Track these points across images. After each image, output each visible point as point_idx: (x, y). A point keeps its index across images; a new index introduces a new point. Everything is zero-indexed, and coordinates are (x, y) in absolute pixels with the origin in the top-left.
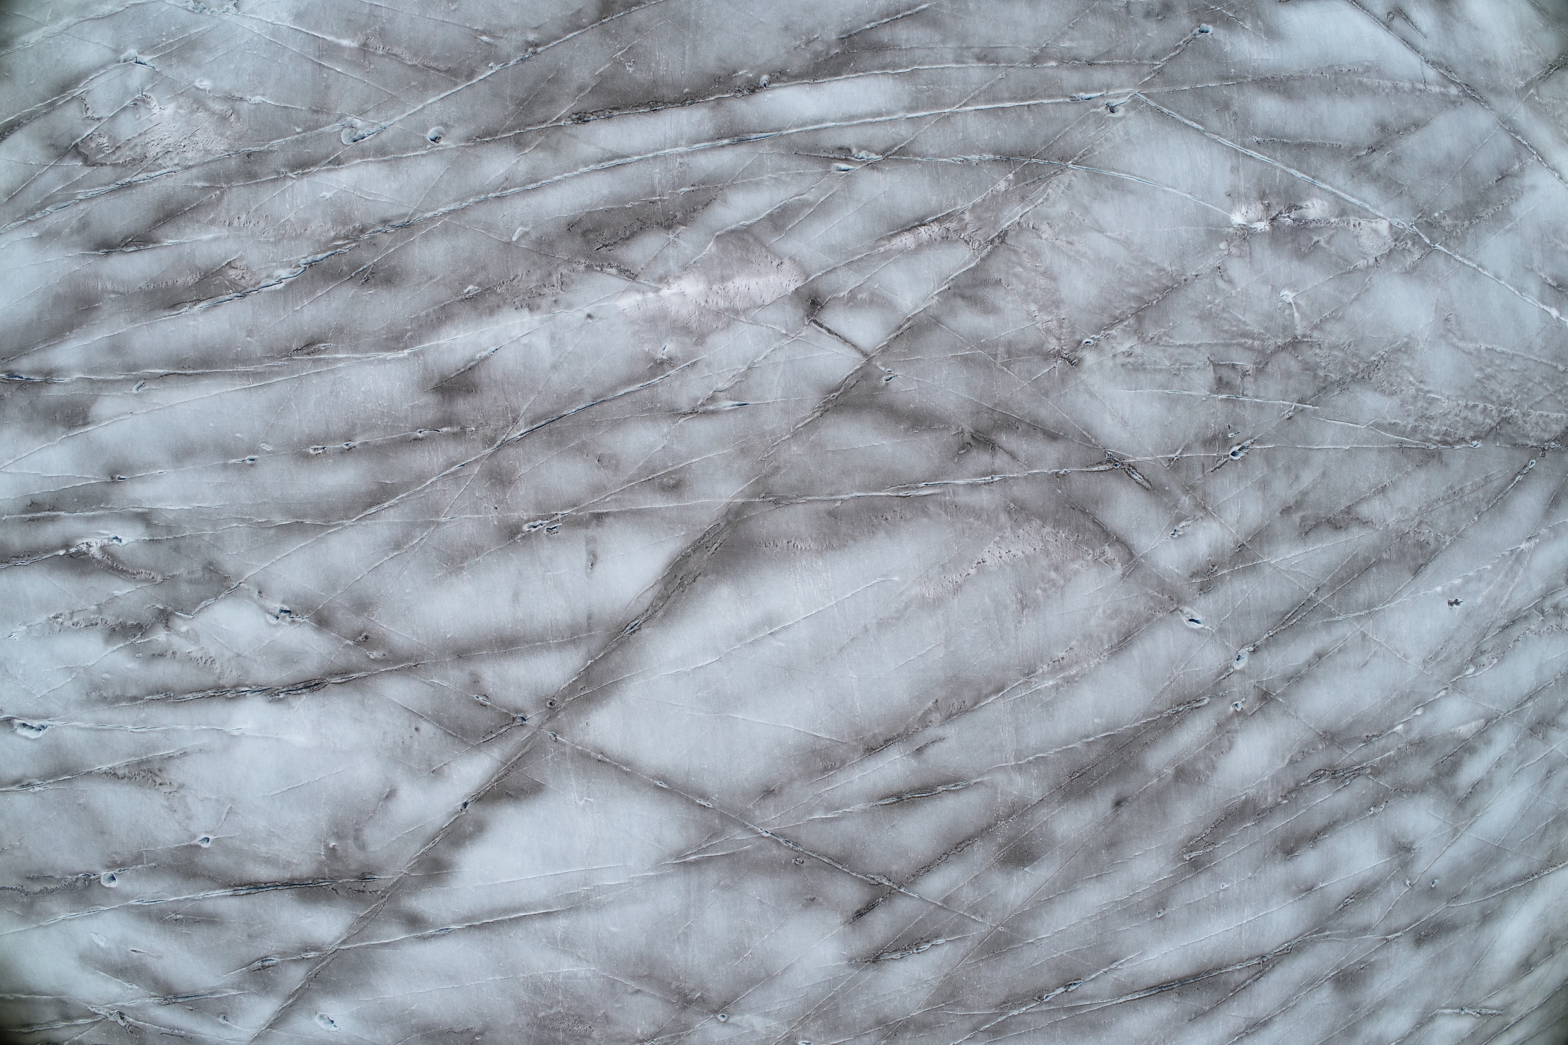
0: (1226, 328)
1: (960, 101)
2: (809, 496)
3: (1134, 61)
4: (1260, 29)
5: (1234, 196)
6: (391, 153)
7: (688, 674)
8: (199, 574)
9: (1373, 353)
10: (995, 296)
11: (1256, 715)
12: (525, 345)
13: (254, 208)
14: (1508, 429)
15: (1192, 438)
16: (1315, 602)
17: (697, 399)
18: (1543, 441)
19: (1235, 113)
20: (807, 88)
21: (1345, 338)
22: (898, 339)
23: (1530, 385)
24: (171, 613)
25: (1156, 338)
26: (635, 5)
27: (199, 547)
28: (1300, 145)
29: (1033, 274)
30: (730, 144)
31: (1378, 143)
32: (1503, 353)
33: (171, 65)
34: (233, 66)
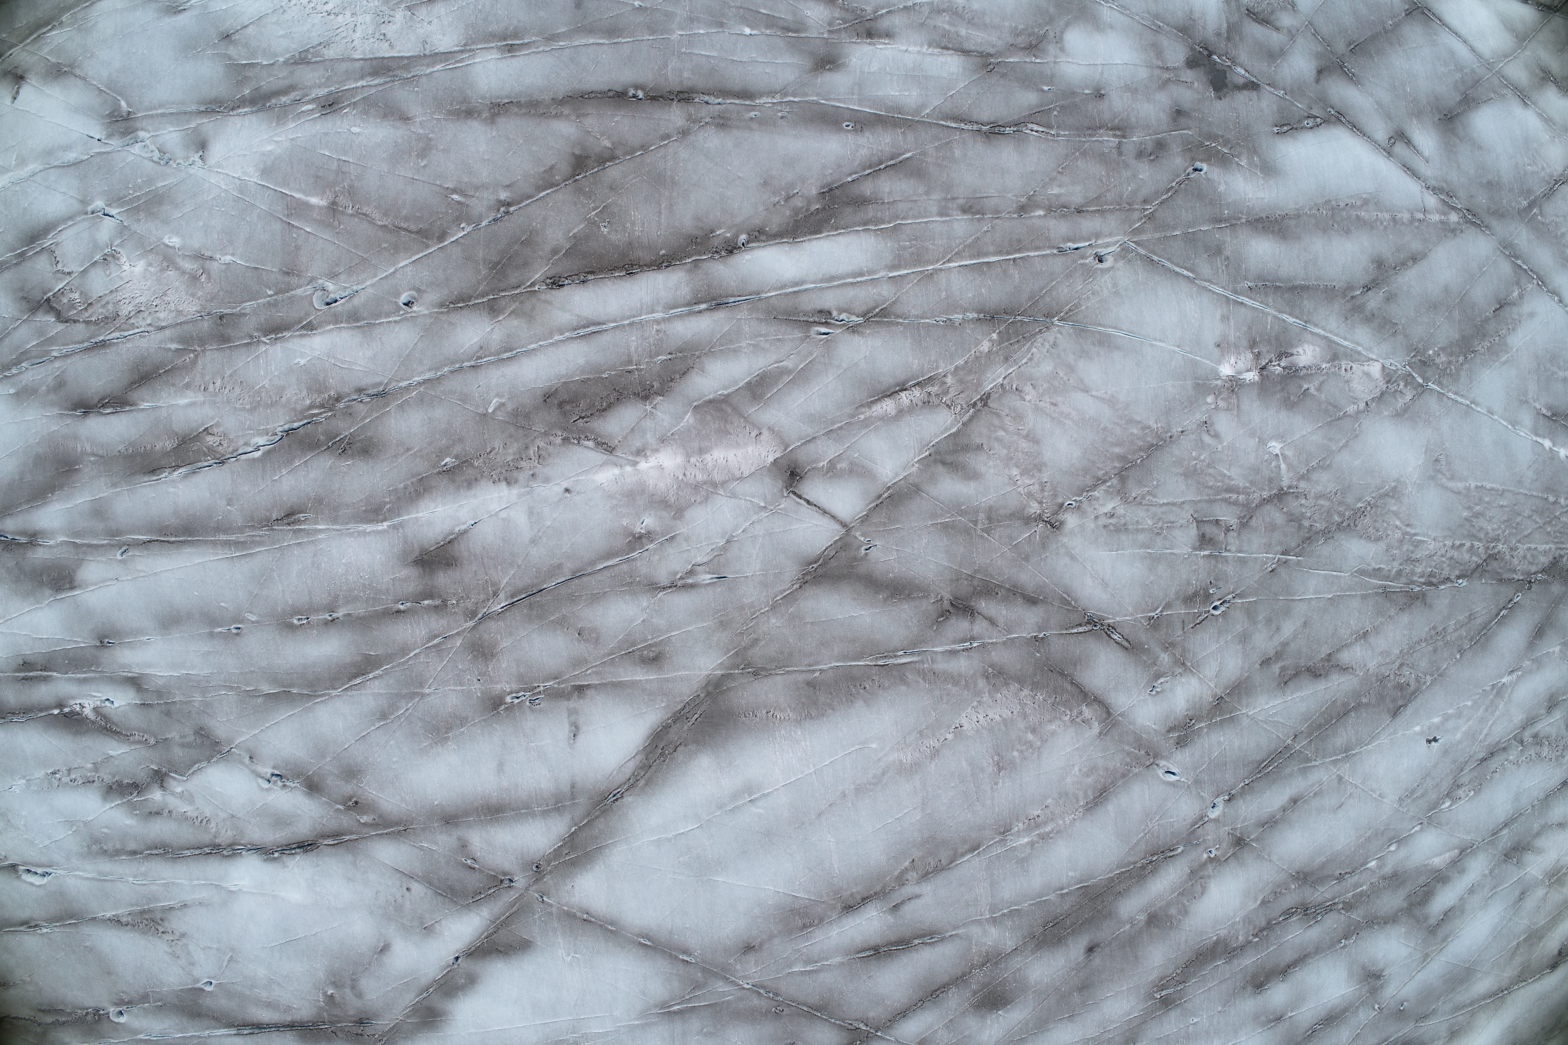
0: (1211, 484)
1: (944, 257)
2: (788, 667)
3: (1124, 207)
4: (1256, 166)
5: (1223, 347)
6: (364, 319)
7: (669, 840)
8: (191, 738)
9: (1360, 500)
10: (976, 461)
11: (1230, 861)
12: (504, 520)
13: (228, 373)
14: (1495, 565)
15: (1172, 596)
16: (1292, 749)
17: (677, 573)
18: (1529, 574)
19: (1227, 258)
20: (786, 248)
21: (1331, 487)
22: (878, 509)
23: (1519, 519)
24: (166, 774)
25: (1139, 498)
26: (609, 161)
27: (190, 712)
28: (1293, 288)
29: (1016, 437)
30: (707, 309)
31: (1374, 280)
32: (1492, 489)
33: (139, 220)
34: (201, 224)
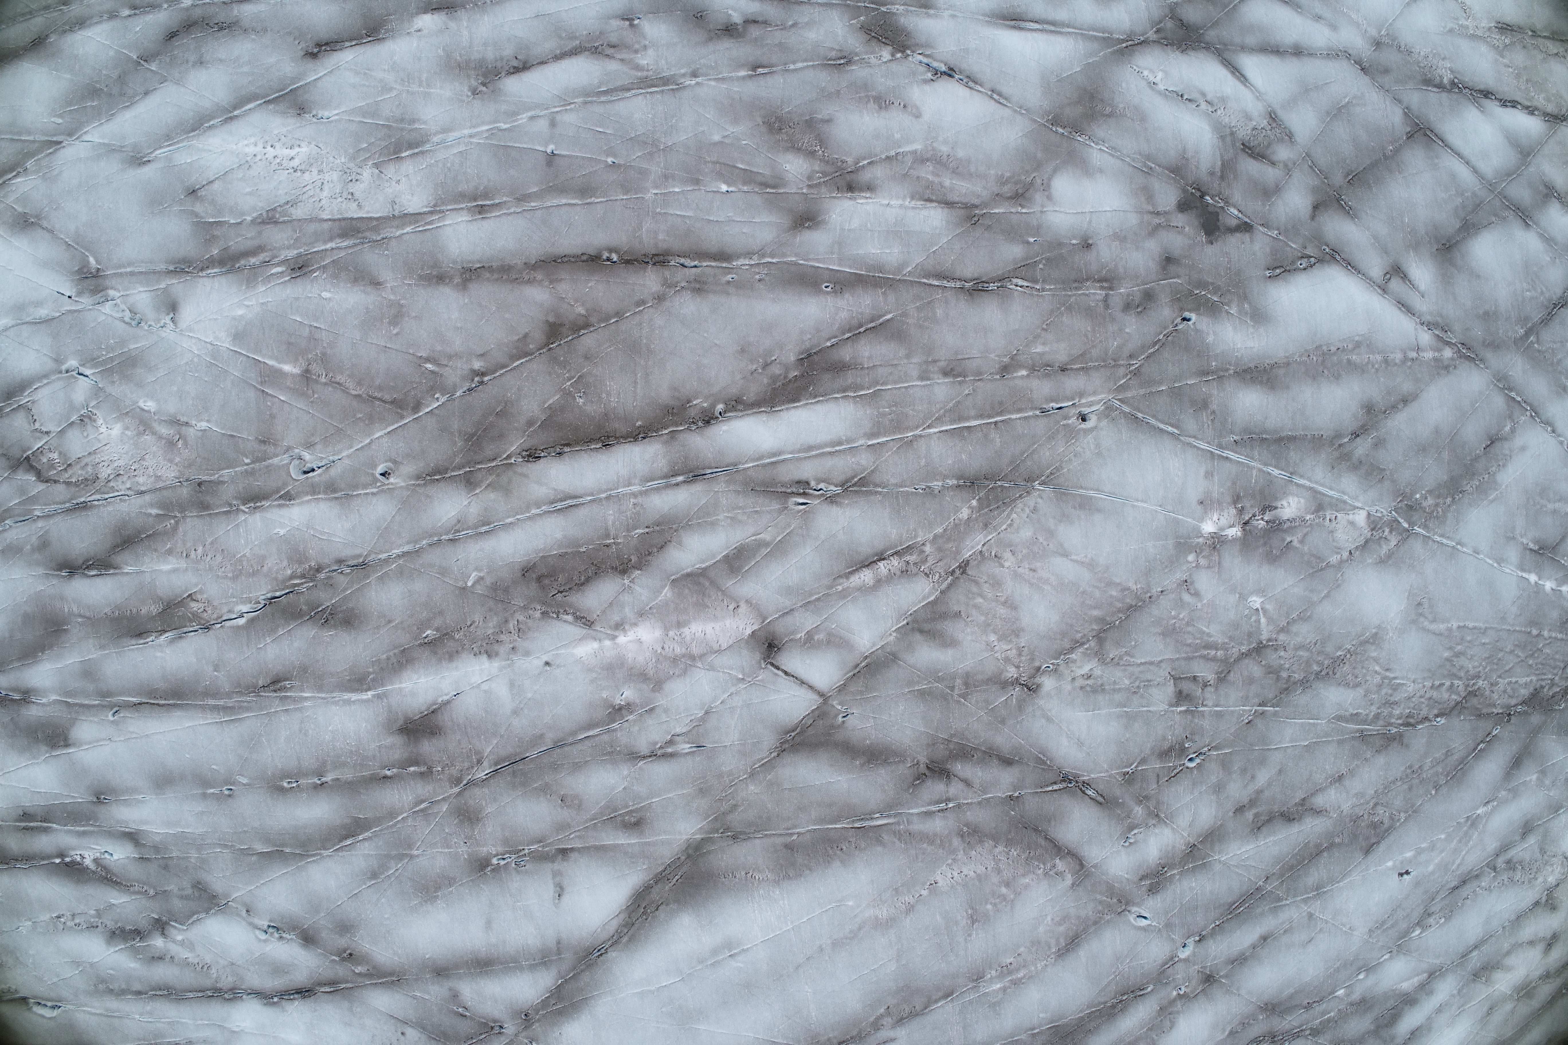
0: (1189, 641)
1: (924, 423)
2: (766, 830)
3: (1109, 363)
4: (1246, 313)
5: (1206, 504)
6: (342, 491)
7: (652, 992)
8: (189, 891)
9: (1340, 648)
10: (953, 628)
11: (1199, 997)
12: (485, 692)
13: (210, 540)
14: (1474, 701)
15: (1148, 752)
16: (1263, 890)
17: (657, 743)
18: (1509, 707)
19: (1213, 412)
20: (764, 417)
21: (1311, 638)
22: (855, 678)
23: (1500, 655)
24: (166, 923)
25: (1117, 659)
26: (583, 328)
27: (187, 867)
28: (1280, 440)
29: (994, 604)
30: (684, 482)
31: (1362, 426)
32: (1475, 628)
33: (113, 382)
34: (175, 389)
